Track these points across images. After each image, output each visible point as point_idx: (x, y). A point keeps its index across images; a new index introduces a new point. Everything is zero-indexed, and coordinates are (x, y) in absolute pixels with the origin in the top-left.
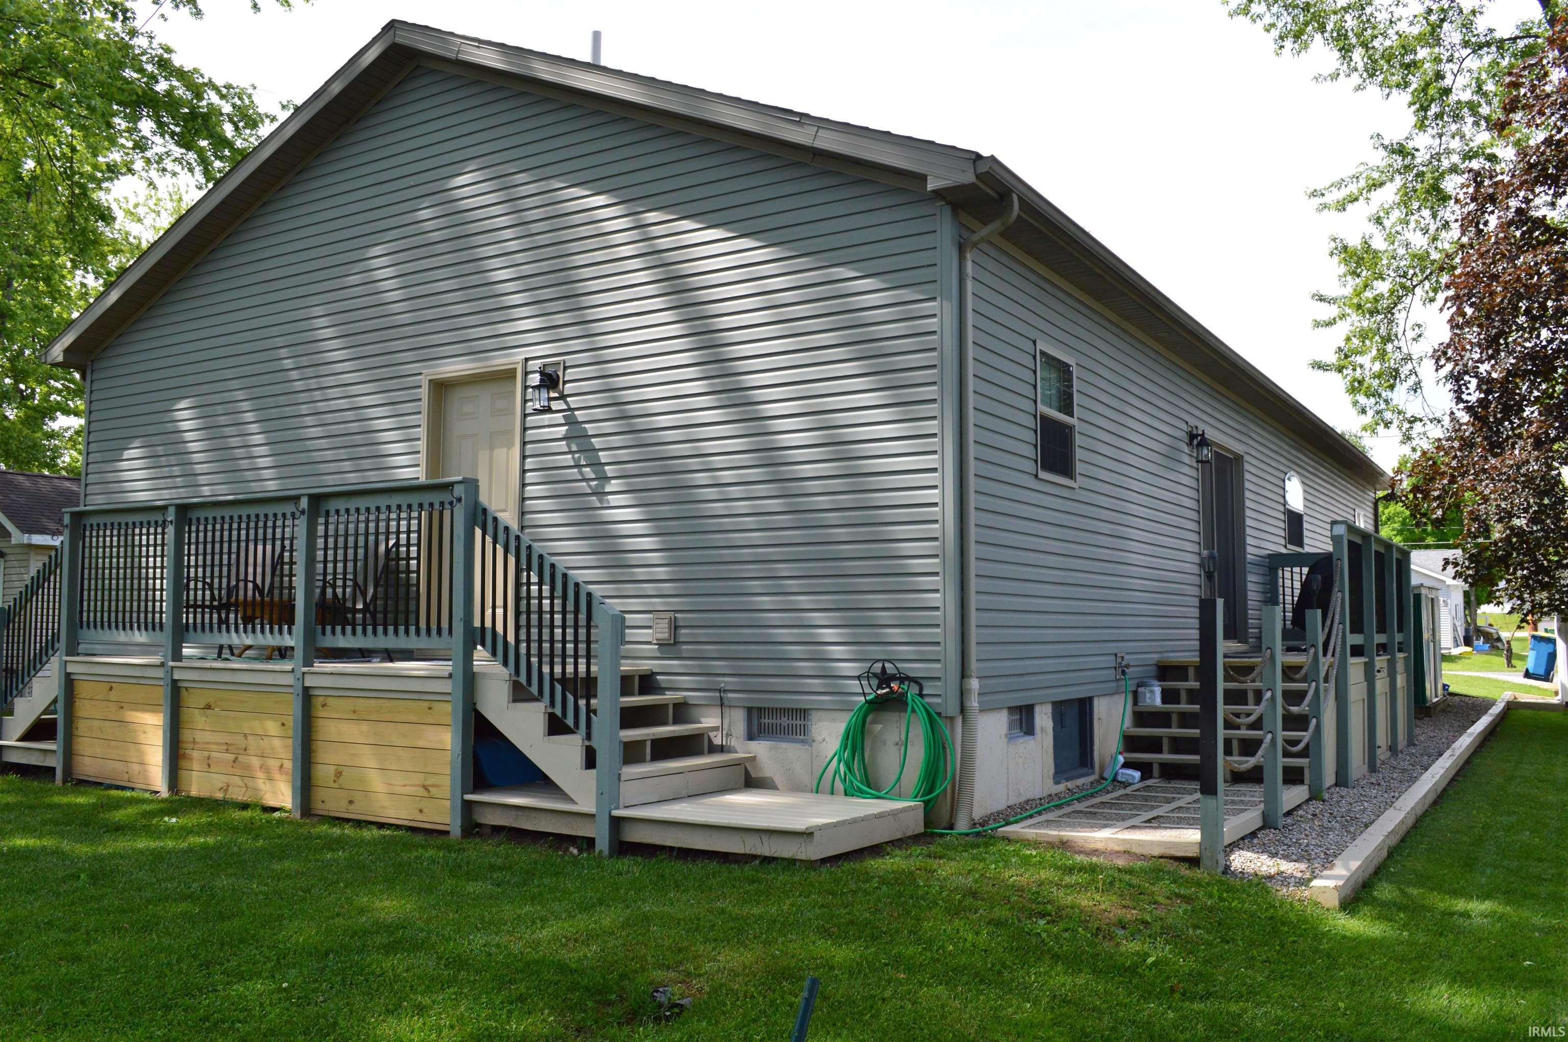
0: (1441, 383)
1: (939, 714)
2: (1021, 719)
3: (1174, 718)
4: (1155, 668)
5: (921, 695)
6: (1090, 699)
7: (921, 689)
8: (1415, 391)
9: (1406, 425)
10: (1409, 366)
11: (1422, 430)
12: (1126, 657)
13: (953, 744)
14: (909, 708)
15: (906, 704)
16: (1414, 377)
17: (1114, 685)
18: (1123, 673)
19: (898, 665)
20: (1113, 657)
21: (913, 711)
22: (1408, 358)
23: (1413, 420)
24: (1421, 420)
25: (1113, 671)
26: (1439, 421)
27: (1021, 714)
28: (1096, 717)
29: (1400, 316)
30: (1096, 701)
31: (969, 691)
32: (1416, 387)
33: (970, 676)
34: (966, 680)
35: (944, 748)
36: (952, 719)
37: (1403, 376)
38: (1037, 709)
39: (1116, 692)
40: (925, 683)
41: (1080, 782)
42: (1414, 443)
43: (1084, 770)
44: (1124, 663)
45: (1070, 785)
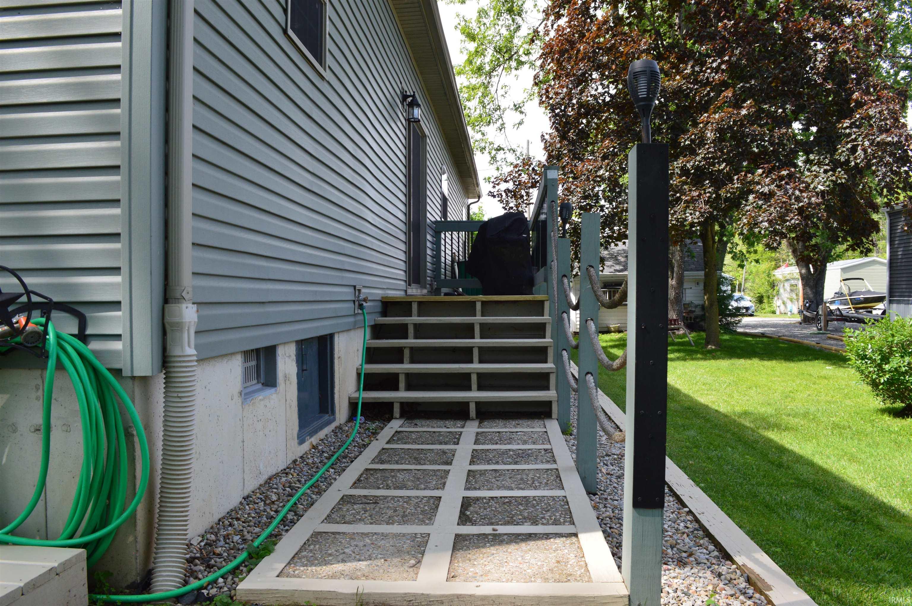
0: (516, 127)
1: (117, 372)
2: (258, 366)
3: (407, 353)
4: (380, 304)
5: (83, 337)
6: (331, 336)
7: (83, 325)
8: (501, 130)
9: (494, 152)
10: (498, 112)
11: (504, 156)
12: (364, 291)
13: (148, 427)
14: (51, 363)
15: (44, 355)
16: (500, 120)
17: (351, 319)
18: (361, 307)
19: (28, 280)
20: (351, 290)
21: (60, 366)
22: (498, 108)
23: (499, 149)
24: (503, 150)
25: (351, 305)
26: (514, 151)
27: (258, 359)
28: (336, 356)
29: (494, 80)
30: (336, 338)
31: (179, 326)
32: (502, 128)
33: (180, 299)
34: (171, 307)
35: (129, 435)
36: (144, 380)
37: (494, 120)
38: (280, 351)
39: (354, 327)
40: (90, 314)
41: (322, 434)
42: (499, 163)
43: (326, 417)
44: (362, 297)
45: (314, 440)
